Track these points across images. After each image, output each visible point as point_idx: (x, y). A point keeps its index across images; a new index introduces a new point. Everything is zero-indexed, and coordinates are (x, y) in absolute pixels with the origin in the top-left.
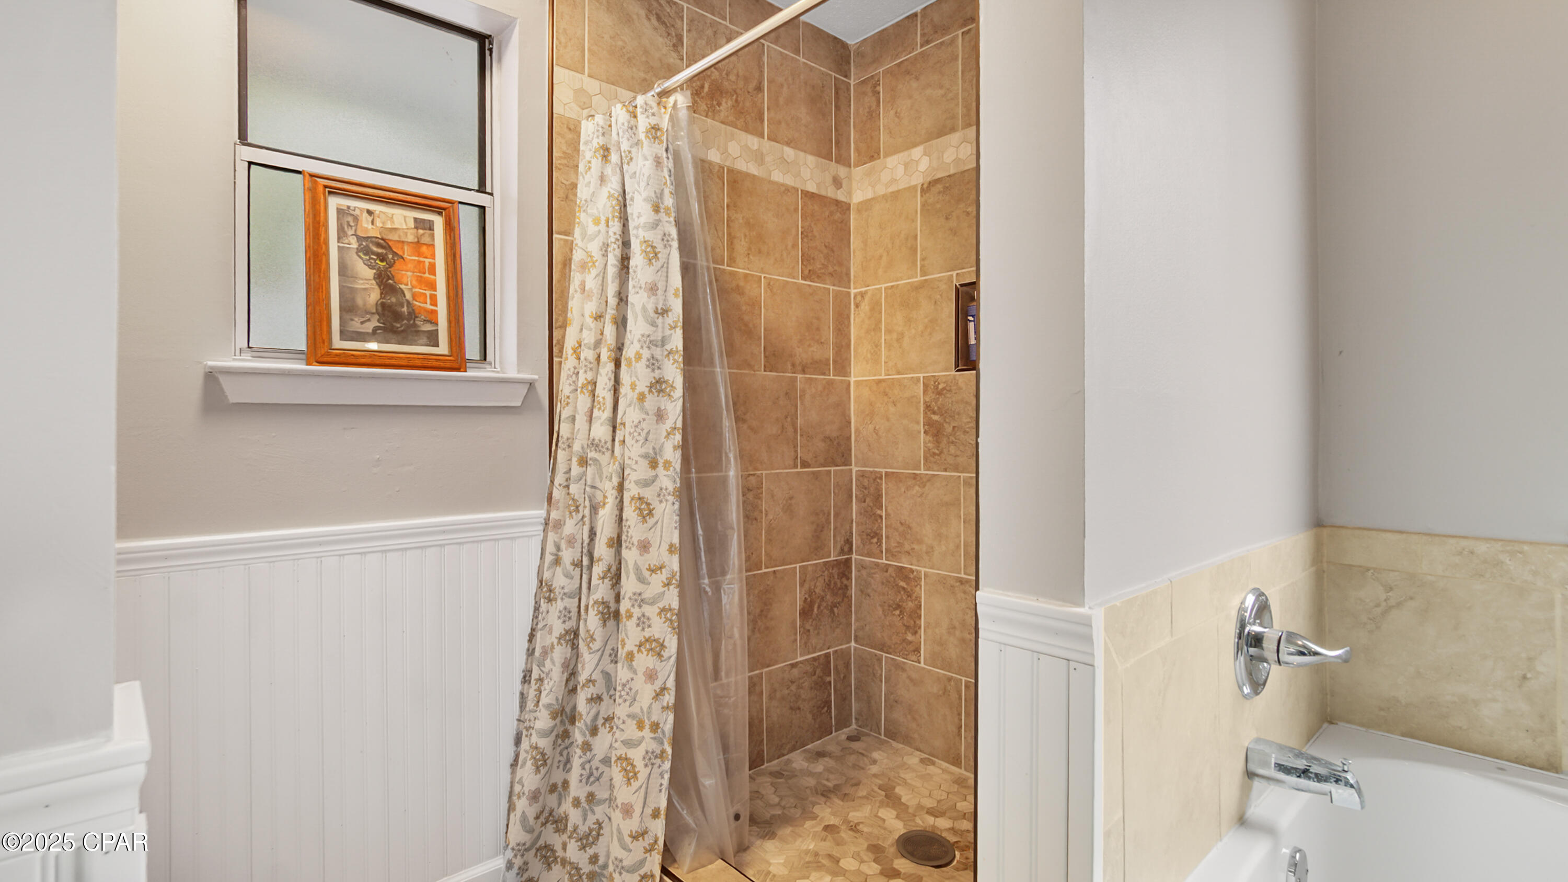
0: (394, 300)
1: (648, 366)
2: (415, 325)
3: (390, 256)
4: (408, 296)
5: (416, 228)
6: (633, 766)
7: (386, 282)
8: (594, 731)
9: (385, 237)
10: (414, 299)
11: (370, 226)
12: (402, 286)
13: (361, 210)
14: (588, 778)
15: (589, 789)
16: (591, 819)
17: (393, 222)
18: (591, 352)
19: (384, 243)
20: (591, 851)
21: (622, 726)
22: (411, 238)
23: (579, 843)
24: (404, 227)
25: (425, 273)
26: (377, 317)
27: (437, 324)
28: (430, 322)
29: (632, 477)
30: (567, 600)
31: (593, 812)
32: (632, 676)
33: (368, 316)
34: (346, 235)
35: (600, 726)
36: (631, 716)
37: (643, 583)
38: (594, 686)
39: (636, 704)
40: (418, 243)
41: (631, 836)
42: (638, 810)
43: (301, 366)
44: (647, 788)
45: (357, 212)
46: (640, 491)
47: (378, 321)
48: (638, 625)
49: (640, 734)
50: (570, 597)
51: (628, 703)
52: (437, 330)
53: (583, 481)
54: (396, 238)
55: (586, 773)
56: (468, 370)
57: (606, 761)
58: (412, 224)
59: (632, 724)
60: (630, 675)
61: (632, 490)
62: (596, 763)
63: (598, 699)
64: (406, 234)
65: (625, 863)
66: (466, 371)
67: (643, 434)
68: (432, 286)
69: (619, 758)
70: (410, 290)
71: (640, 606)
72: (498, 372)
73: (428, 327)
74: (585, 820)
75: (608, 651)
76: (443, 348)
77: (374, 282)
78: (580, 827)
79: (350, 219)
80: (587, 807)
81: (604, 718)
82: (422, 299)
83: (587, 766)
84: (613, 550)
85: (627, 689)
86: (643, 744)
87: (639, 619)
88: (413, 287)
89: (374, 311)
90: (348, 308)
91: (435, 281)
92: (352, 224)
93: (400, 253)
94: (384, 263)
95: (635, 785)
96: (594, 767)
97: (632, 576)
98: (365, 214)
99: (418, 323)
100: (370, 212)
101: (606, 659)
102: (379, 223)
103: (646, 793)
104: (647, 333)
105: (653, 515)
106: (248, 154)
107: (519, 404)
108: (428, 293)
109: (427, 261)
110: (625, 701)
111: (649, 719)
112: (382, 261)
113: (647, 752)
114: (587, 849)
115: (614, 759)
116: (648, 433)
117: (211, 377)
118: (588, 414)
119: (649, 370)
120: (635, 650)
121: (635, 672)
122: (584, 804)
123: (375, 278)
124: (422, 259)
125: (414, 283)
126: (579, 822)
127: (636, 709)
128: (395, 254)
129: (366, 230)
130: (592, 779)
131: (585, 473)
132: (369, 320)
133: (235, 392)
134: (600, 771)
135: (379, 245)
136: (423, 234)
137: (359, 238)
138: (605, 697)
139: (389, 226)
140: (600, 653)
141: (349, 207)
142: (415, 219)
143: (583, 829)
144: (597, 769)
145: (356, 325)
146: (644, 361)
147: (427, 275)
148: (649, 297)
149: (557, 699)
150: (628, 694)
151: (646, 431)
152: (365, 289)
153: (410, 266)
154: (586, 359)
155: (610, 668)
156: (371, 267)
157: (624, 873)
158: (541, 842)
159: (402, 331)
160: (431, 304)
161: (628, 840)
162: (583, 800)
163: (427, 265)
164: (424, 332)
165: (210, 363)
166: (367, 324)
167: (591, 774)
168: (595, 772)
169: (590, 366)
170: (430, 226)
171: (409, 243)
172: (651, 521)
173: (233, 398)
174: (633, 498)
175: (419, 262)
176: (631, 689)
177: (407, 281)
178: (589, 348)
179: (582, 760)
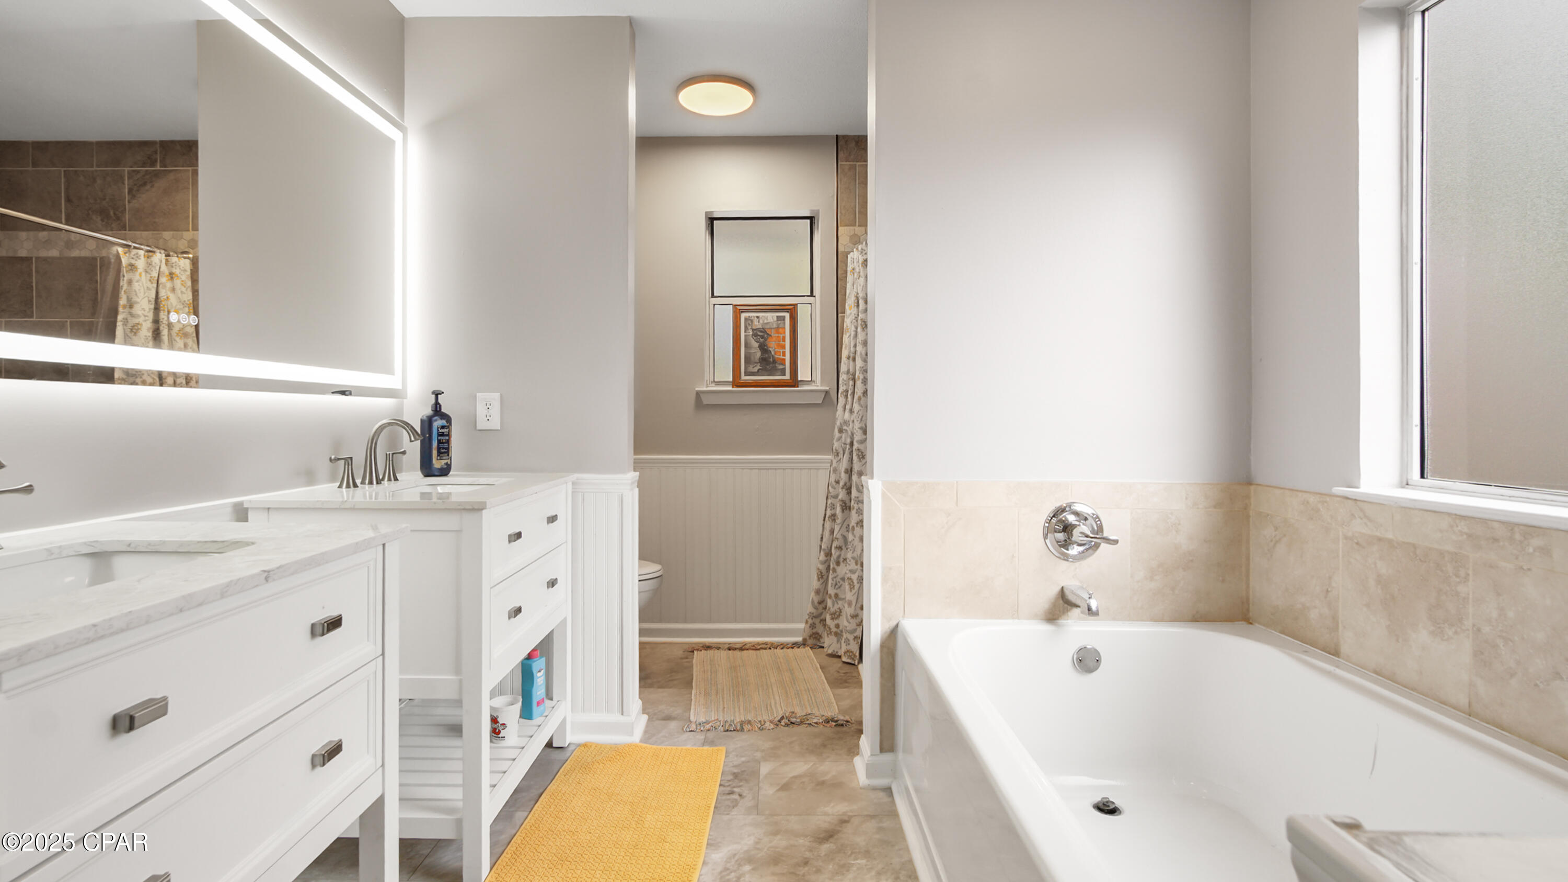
0: (767, 356)
1: (862, 383)
2: (775, 366)
3: (766, 336)
4: (773, 353)
5: (777, 321)
6: (853, 583)
7: (763, 348)
8: (838, 563)
9: (764, 327)
10: (775, 354)
11: (758, 324)
12: (770, 349)
13: (754, 317)
14: (835, 586)
15: (835, 591)
16: (836, 607)
17: (767, 320)
18: (845, 375)
19: (763, 331)
20: (836, 622)
21: (849, 563)
22: (775, 326)
23: (831, 616)
24: (772, 321)
25: (780, 341)
26: (759, 364)
27: (785, 365)
28: (782, 364)
29: (856, 438)
30: (832, 499)
31: (837, 603)
32: (854, 538)
33: (756, 364)
34: (747, 328)
35: (841, 562)
36: (853, 558)
37: (859, 492)
38: (838, 541)
39: (855, 552)
40: (778, 328)
41: (850, 616)
42: (854, 603)
43: (730, 388)
44: (858, 593)
45: (753, 318)
46: (859, 446)
47: (760, 366)
48: (857, 513)
49: (856, 567)
50: (834, 498)
51: (852, 552)
52: (785, 368)
53: (840, 441)
54: (768, 327)
55: (834, 583)
56: (799, 386)
57: (843, 579)
58: (775, 319)
59: (853, 562)
60: (853, 538)
61: (856, 446)
62: (838, 579)
63: (840, 548)
64: (773, 325)
65: (848, 628)
66: (798, 387)
67: (860, 417)
68: (784, 347)
69: (848, 578)
70: (774, 350)
71: (858, 504)
72: (818, 386)
73: (781, 367)
74: (833, 606)
75: (845, 526)
76: (787, 377)
77: (758, 349)
78: (831, 609)
79: (750, 322)
80: (834, 600)
81: (843, 558)
82: (779, 354)
83: (835, 580)
84: (847, 475)
85: (851, 544)
86: (857, 573)
87: (857, 510)
88: (775, 349)
89: (758, 361)
90: (748, 360)
91: (785, 345)
92: (750, 324)
93: (770, 333)
94: (763, 340)
95: (854, 591)
96: (837, 581)
97: (855, 488)
98: (756, 318)
99: (776, 365)
100: (758, 317)
101: (844, 529)
102: (761, 322)
103: (858, 596)
104: (862, 366)
105: (864, 458)
106: (714, 300)
107: (820, 402)
108: (781, 351)
109: (781, 336)
110: (851, 550)
111: (860, 560)
112: (762, 339)
113: (859, 576)
114: (834, 620)
115: (846, 578)
116: (862, 417)
117: (698, 394)
118: (844, 407)
119: (863, 385)
120: (855, 525)
121: (855, 536)
122: (833, 598)
123: (759, 347)
124: (779, 335)
125: (776, 347)
126: (831, 606)
127: (855, 555)
128: (768, 334)
129: (756, 325)
130: (837, 587)
131: (841, 437)
132: (756, 366)
133: (706, 400)
134: (840, 584)
135: (761, 332)
136: (780, 323)
137: (753, 330)
138: (843, 547)
139: (766, 322)
140: (840, 525)
141: (749, 317)
142: (777, 316)
143: (832, 610)
144: (839, 582)
145: (751, 369)
146: (861, 380)
147: (781, 342)
148: (863, 347)
149: (828, 547)
150: (852, 547)
151: (861, 415)
152: (755, 352)
153: (774, 339)
154: (843, 379)
155: (846, 534)
156: (757, 342)
157: (847, 633)
158: (822, 617)
159: (770, 370)
160: (783, 356)
161: (849, 617)
162: (833, 596)
163: (781, 337)
164: (779, 369)
165: (696, 389)
166: (755, 368)
167: (836, 584)
168: (838, 583)
169: (845, 383)
170: (783, 318)
171: (774, 328)
172: (863, 461)
173: (705, 402)
174: (856, 449)
175: (778, 337)
176: (853, 545)
177: (772, 346)
178: (845, 374)
179: (833, 576)
